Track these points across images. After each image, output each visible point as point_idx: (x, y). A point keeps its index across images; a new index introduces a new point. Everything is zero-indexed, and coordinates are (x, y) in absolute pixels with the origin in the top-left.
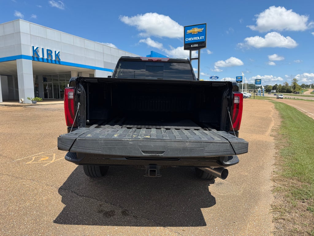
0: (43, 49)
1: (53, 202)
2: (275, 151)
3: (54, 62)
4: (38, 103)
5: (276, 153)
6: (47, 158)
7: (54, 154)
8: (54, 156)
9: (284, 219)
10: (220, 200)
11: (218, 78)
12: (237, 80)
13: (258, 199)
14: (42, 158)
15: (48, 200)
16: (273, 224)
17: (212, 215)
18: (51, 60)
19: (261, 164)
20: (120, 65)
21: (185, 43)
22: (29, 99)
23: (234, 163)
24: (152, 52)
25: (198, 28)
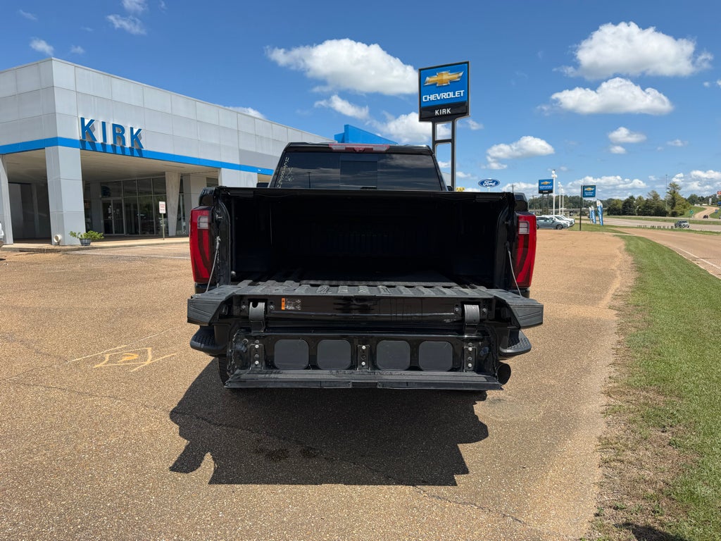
0: (104, 124)
1: (162, 436)
2: (617, 338)
3: (128, 152)
4: (93, 244)
5: (619, 342)
6: (136, 356)
7: (149, 349)
8: (150, 353)
9: (622, 461)
10: (497, 429)
11: (497, 183)
12: (542, 187)
13: (574, 428)
14: (124, 356)
15: (151, 433)
16: (600, 470)
17: (480, 455)
18: (123, 148)
19: (585, 363)
20: (287, 160)
21: (422, 105)
22: (74, 235)
23: (520, 350)
24: (346, 127)
25: (451, 72)
